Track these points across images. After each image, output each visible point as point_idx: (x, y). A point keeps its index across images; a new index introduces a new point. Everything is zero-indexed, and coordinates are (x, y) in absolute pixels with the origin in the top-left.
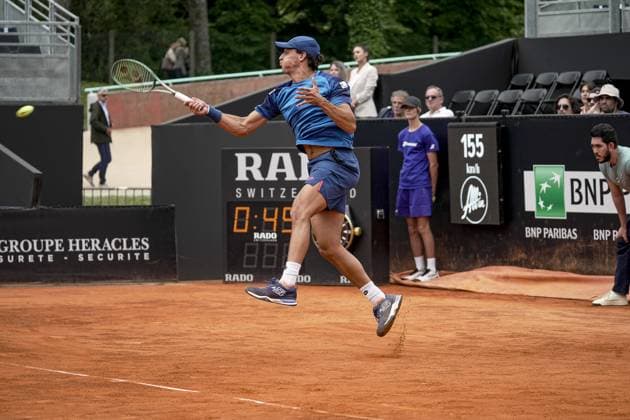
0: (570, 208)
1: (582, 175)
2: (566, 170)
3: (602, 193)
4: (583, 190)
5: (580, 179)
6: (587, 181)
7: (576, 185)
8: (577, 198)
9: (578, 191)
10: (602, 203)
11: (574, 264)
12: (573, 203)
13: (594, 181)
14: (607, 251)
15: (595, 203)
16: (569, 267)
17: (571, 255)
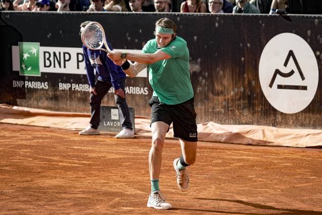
0: (43, 69)
1: (51, 50)
2: (41, 45)
3: (65, 61)
4: (52, 59)
5: (50, 52)
6: (55, 54)
7: (47, 55)
8: (48, 63)
9: (48, 59)
10: (65, 67)
11: (46, 103)
12: (45, 66)
13: (60, 53)
14: (68, 97)
15: (60, 67)
16: (42, 106)
17: (44, 98)
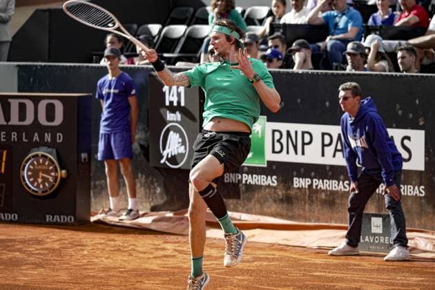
0: (270, 156)
1: (284, 127)
2: (268, 120)
3: (304, 144)
4: (284, 141)
5: (281, 130)
6: (288, 133)
7: (277, 135)
8: (278, 147)
9: (279, 141)
10: (303, 153)
11: (274, 207)
12: (274, 152)
13: (296, 132)
14: (307, 198)
15: (296, 153)
16: (269, 211)
17: (270, 200)
